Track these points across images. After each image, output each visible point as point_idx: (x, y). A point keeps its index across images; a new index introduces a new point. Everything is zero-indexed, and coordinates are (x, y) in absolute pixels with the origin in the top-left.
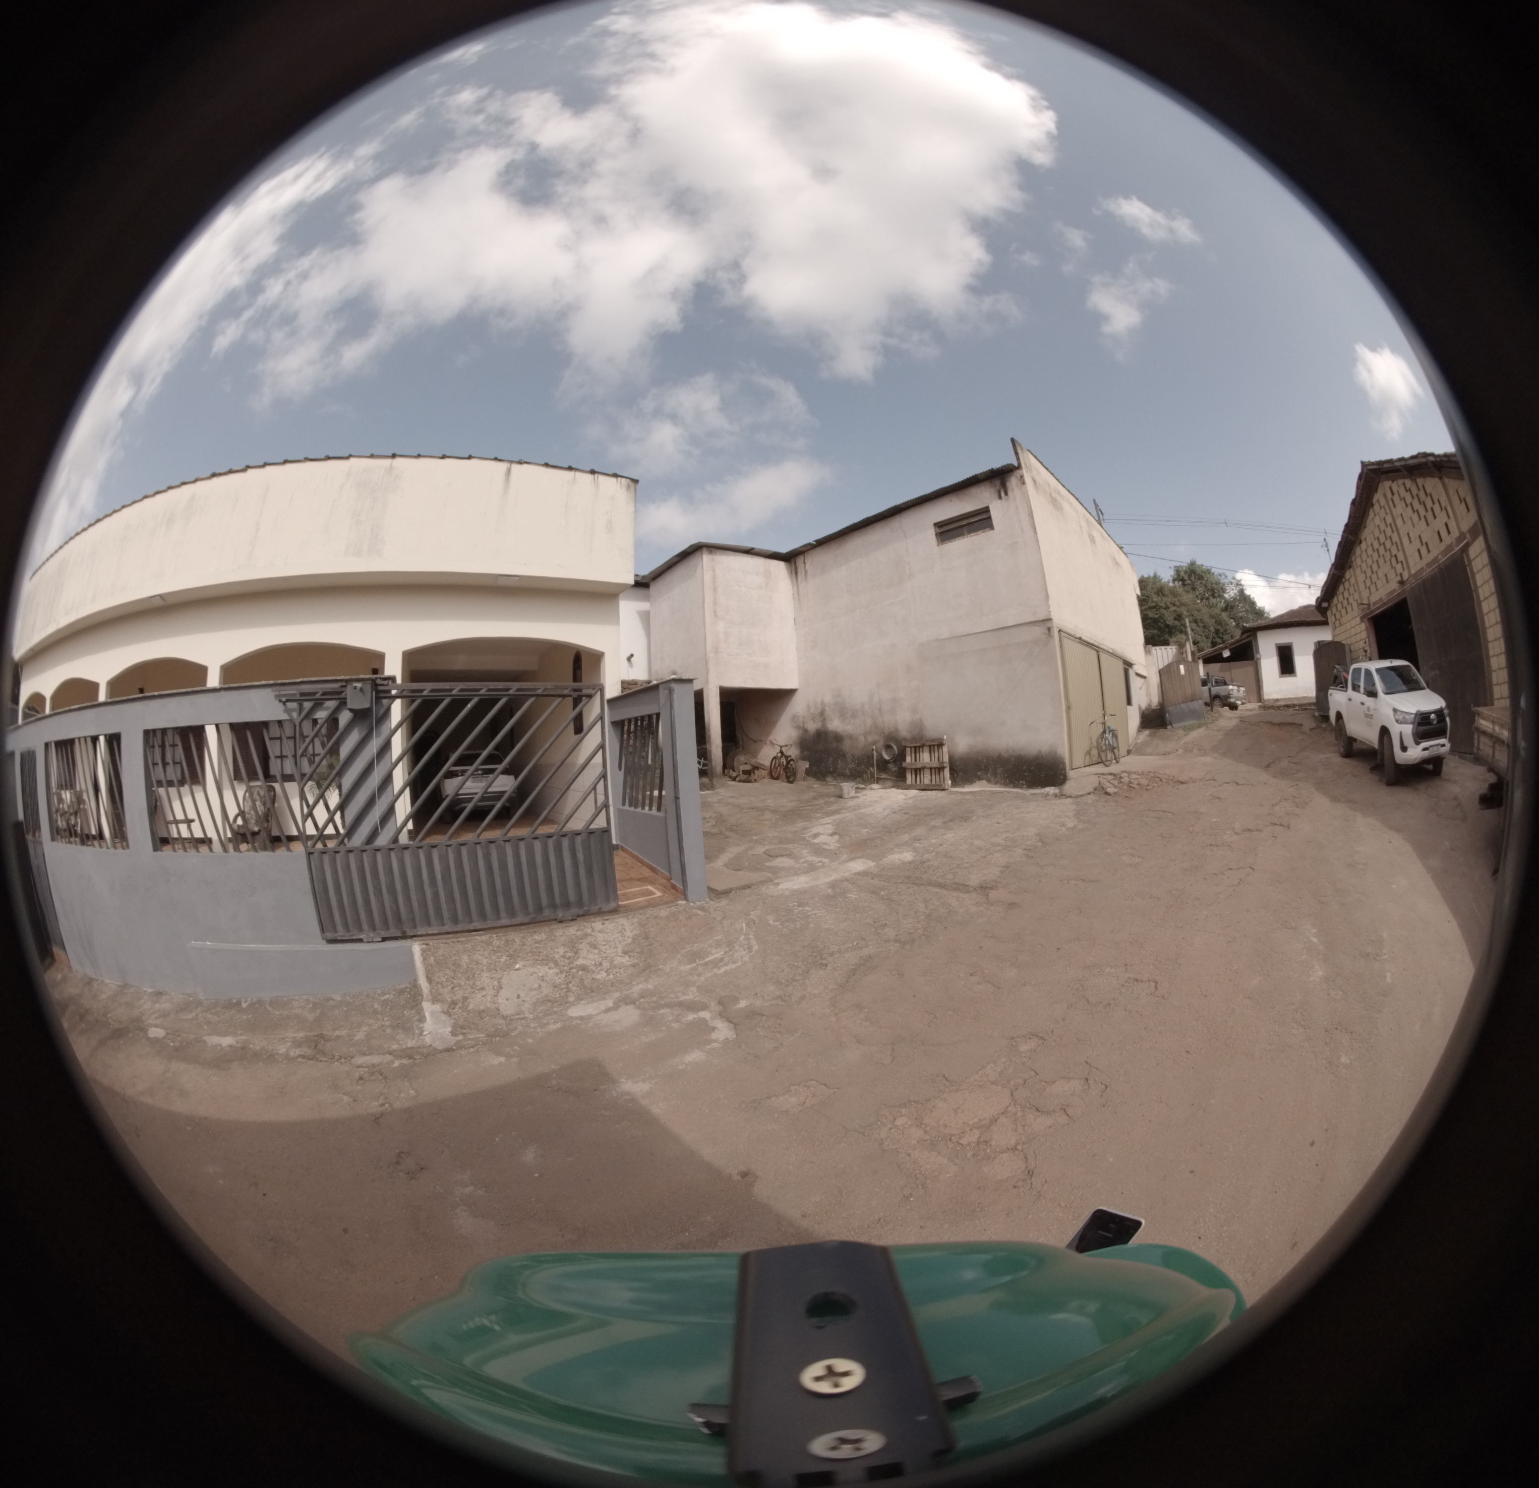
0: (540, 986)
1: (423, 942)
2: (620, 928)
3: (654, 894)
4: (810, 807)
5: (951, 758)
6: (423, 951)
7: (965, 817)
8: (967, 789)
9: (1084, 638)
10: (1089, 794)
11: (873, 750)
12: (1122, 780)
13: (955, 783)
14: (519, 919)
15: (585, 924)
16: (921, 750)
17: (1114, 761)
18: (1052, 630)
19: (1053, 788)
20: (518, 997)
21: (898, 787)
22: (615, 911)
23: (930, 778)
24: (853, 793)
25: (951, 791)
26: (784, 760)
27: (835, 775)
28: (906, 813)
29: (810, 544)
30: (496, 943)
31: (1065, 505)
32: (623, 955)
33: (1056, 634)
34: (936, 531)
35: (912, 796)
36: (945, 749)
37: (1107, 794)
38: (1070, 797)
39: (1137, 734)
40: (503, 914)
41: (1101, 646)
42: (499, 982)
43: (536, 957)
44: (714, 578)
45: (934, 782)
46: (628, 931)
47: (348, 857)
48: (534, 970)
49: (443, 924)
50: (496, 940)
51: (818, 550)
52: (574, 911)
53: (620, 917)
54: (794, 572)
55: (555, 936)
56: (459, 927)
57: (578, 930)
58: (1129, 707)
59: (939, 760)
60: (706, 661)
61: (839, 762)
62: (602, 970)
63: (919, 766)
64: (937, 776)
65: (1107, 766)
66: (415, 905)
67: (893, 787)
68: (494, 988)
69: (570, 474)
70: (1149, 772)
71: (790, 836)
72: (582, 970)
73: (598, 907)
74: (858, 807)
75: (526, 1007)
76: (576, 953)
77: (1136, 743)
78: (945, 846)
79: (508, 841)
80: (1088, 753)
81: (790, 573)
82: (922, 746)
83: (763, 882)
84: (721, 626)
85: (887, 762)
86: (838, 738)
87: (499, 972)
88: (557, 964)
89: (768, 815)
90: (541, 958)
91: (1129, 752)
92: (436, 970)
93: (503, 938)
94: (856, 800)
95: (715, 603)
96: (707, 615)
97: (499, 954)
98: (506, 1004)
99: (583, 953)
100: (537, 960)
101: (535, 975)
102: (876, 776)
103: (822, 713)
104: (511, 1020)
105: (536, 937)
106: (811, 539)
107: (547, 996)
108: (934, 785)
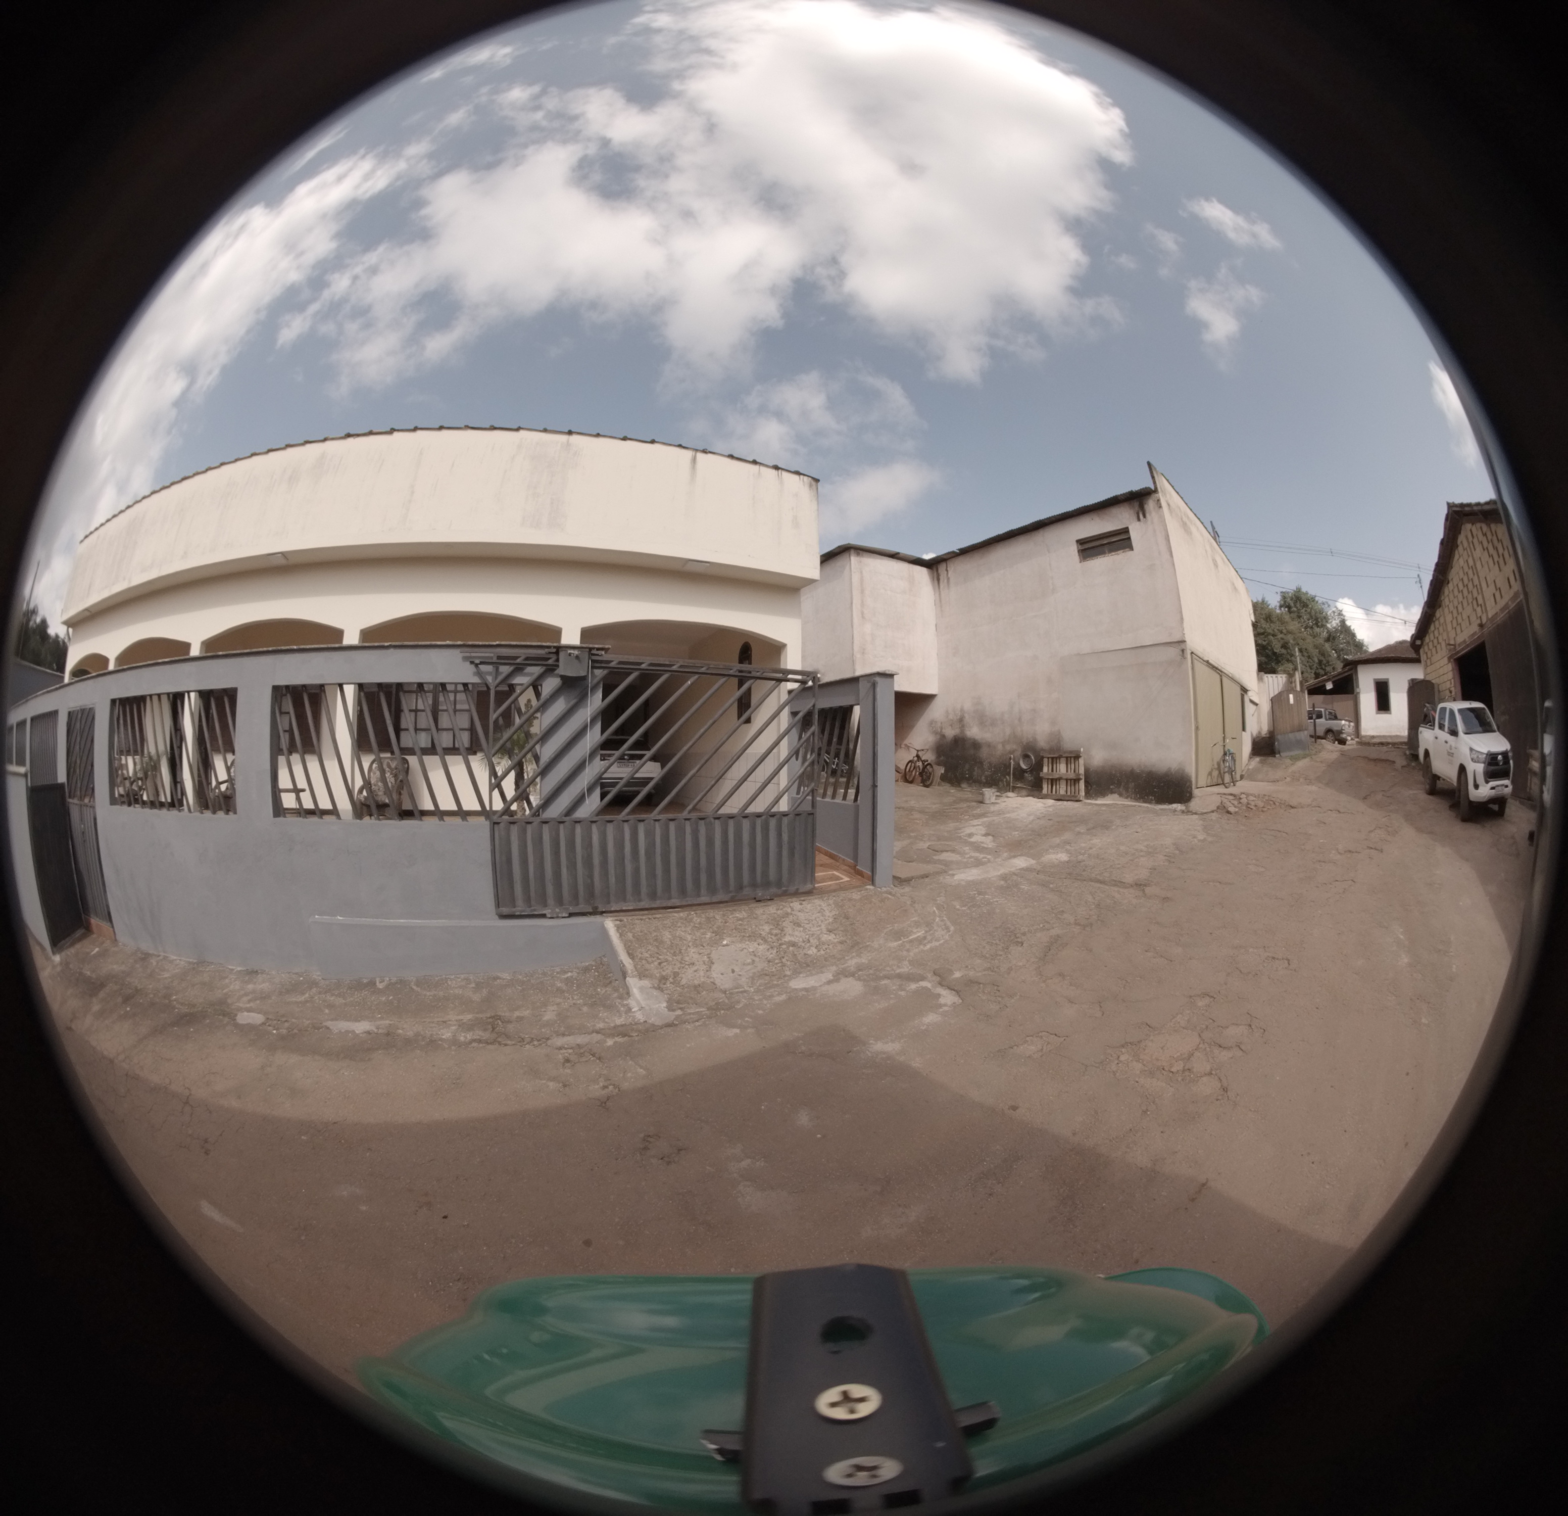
0: (753, 961)
1: (616, 918)
2: (819, 908)
3: (842, 879)
4: (954, 810)
5: (1087, 771)
6: (618, 928)
7: (1105, 826)
8: (1100, 801)
9: (1211, 661)
10: (1213, 812)
11: (1010, 759)
12: (1241, 801)
13: (1088, 795)
14: (720, 896)
15: (784, 904)
16: (1058, 761)
17: (1232, 784)
18: (1185, 651)
19: (1179, 805)
20: (733, 971)
21: (1033, 796)
22: (809, 893)
23: (1065, 789)
24: (993, 800)
25: (1085, 803)
26: (920, 764)
27: (971, 782)
28: (1049, 820)
29: (953, 552)
30: (697, 920)
31: (1193, 529)
32: (828, 933)
33: (1189, 656)
34: (1078, 548)
35: (1050, 804)
36: (1081, 761)
37: (1229, 812)
38: (1196, 814)
39: (1249, 761)
40: (703, 891)
41: (1223, 670)
42: (709, 958)
43: (742, 934)
44: (862, 580)
45: (1069, 793)
46: (827, 911)
47: (541, 828)
48: (744, 946)
49: (640, 900)
50: (696, 917)
51: (961, 558)
52: (773, 890)
53: (816, 899)
54: (936, 579)
55: (756, 914)
56: (658, 903)
57: (777, 910)
58: (1243, 733)
59: (1075, 771)
60: (853, 661)
61: (976, 768)
62: (811, 946)
63: (1056, 776)
64: (1073, 787)
65: (1226, 787)
66: (612, 880)
67: (1028, 796)
68: (704, 963)
69: (755, 468)
70: (1265, 795)
71: (946, 834)
72: (792, 946)
73: (796, 888)
74: (1000, 813)
75: (743, 981)
76: (782, 930)
77: (1248, 769)
78: (1094, 849)
79: (718, 818)
80: (1210, 774)
81: (933, 579)
82: (1060, 757)
83: (938, 873)
84: (868, 628)
85: (1024, 771)
86: (976, 745)
87: (706, 948)
88: (765, 940)
89: (917, 815)
90: (747, 935)
91: (1242, 777)
92: (637, 946)
93: (703, 916)
94: (997, 805)
95: (863, 604)
96: (855, 616)
97: (702, 931)
98: (721, 976)
99: (789, 930)
100: (744, 936)
101: (745, 951)
102: (1011, 784)
103: (961, 720)
104: (731, 994)
105: (737, 915)
106: (955, 547)
107: (763, 970)
108: (1069, 796)
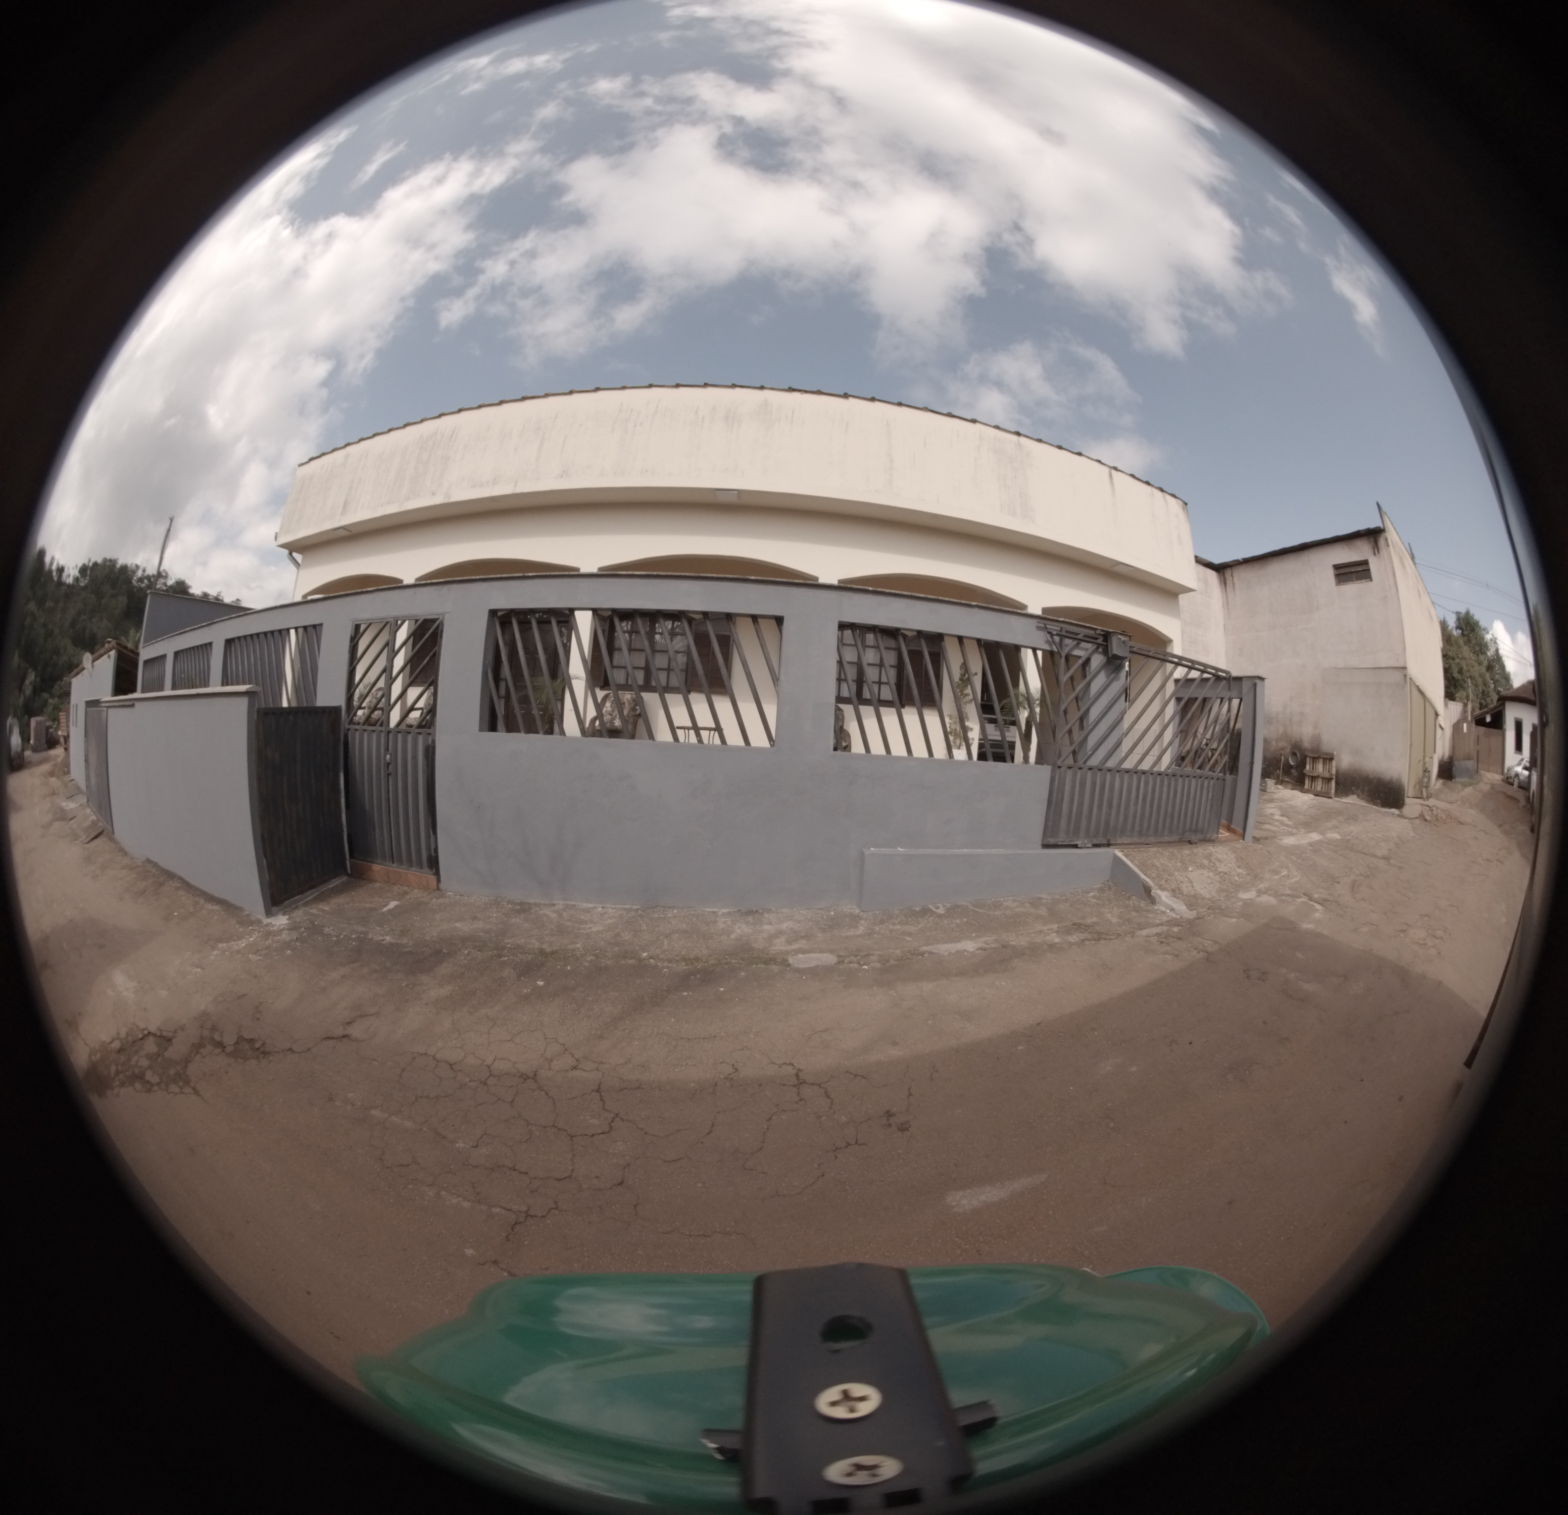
0: (1211, 882)
2: (1223, 852)
5: (1337, 771)
7: (1355, 818)
8: (1345, 800)
9: (1420, 687)
10: (1416, 818)
11: (1282, 754)
12: (1433, 813)
13: (1338, 793)
14: (1174, 837)
15: (1206, 847)
16: (1317, 761)
17: (1428, 798)
19: (1397, 809)
20: (1206, 887)
21: (1299, 791)
22: (1214, 842)
23: (1321, 786)
25: (1336, 800)
28: (1318, 809)
29: (1236, 561)
30: (1160, 853)
33: (1408, 681)
34: (1334, 572)
35: (1309, 799)
36: (1334, 763)
37: (1426, 820)
38: (1408, 818)
40: (1166, 832)
41: (1426, 695)
42: (1188, 878)
43: (1195, 864)
45: (1323, 790)
46: (1229, 854)
48: (1200, 872)
50: (1164, 851)
51: (1243, 567)
52: (1199, 836)
53: (1219, 845)
54: (1223, 582)
55: (1195, 852)
57: (1204, 851)
59: (1329, 772)
63: (1315, 774)
64: (1327, 786)
65: (1424, 800)
67: (1292, 789)
68: (1188, 882)
69: (1148, 488)
72: (1227, 875)
73: (1210, 836)
74: (1282, 800)
75: (1214, 893)
76: (1213, 864)
78: (1353, 833)
80: (1415, 787)
81: (1220, 582)
82: (1319, 757)
85: (1291, 767)
87: (1182, 872)
88: (1209, 870)
90: (1199, 865)
93: (1168, 851)
94: (1278, 794)
97: (1172, 861)
98: (1202, 891)
99: (1217, 864)
100: (1197, 866)
101: (1204, 875)
102: (1281, 778)
104: (1214, 900)
105: (1185, 852)
107: (1220, 887)
108: (1324, 793)
